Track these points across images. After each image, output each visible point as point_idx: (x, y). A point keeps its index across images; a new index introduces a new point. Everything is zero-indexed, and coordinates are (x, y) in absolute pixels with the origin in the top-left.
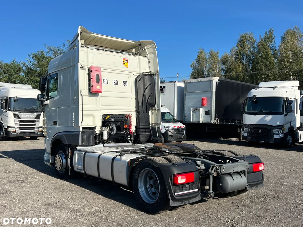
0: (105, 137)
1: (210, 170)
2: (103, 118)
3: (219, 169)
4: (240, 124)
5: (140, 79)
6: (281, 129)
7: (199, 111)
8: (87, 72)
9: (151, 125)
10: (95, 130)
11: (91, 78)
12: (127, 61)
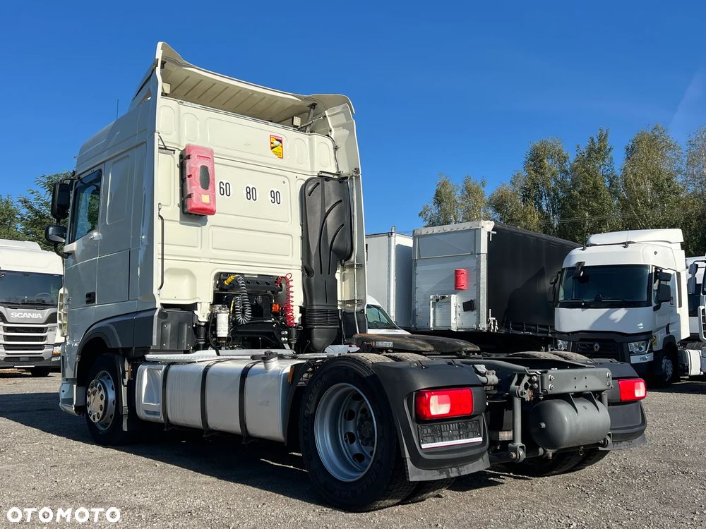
0: (223, 330)
1: (513, 385)
2: (218, 282)
3: (537, 382)
4: (546, 335)
5: (313, 188)
6: (647, 340)
7: (449, 302)
8: (178, 162)
9: (341, 306)
10: (196, 312)
11: (188, 174)
12: (281, 141)
